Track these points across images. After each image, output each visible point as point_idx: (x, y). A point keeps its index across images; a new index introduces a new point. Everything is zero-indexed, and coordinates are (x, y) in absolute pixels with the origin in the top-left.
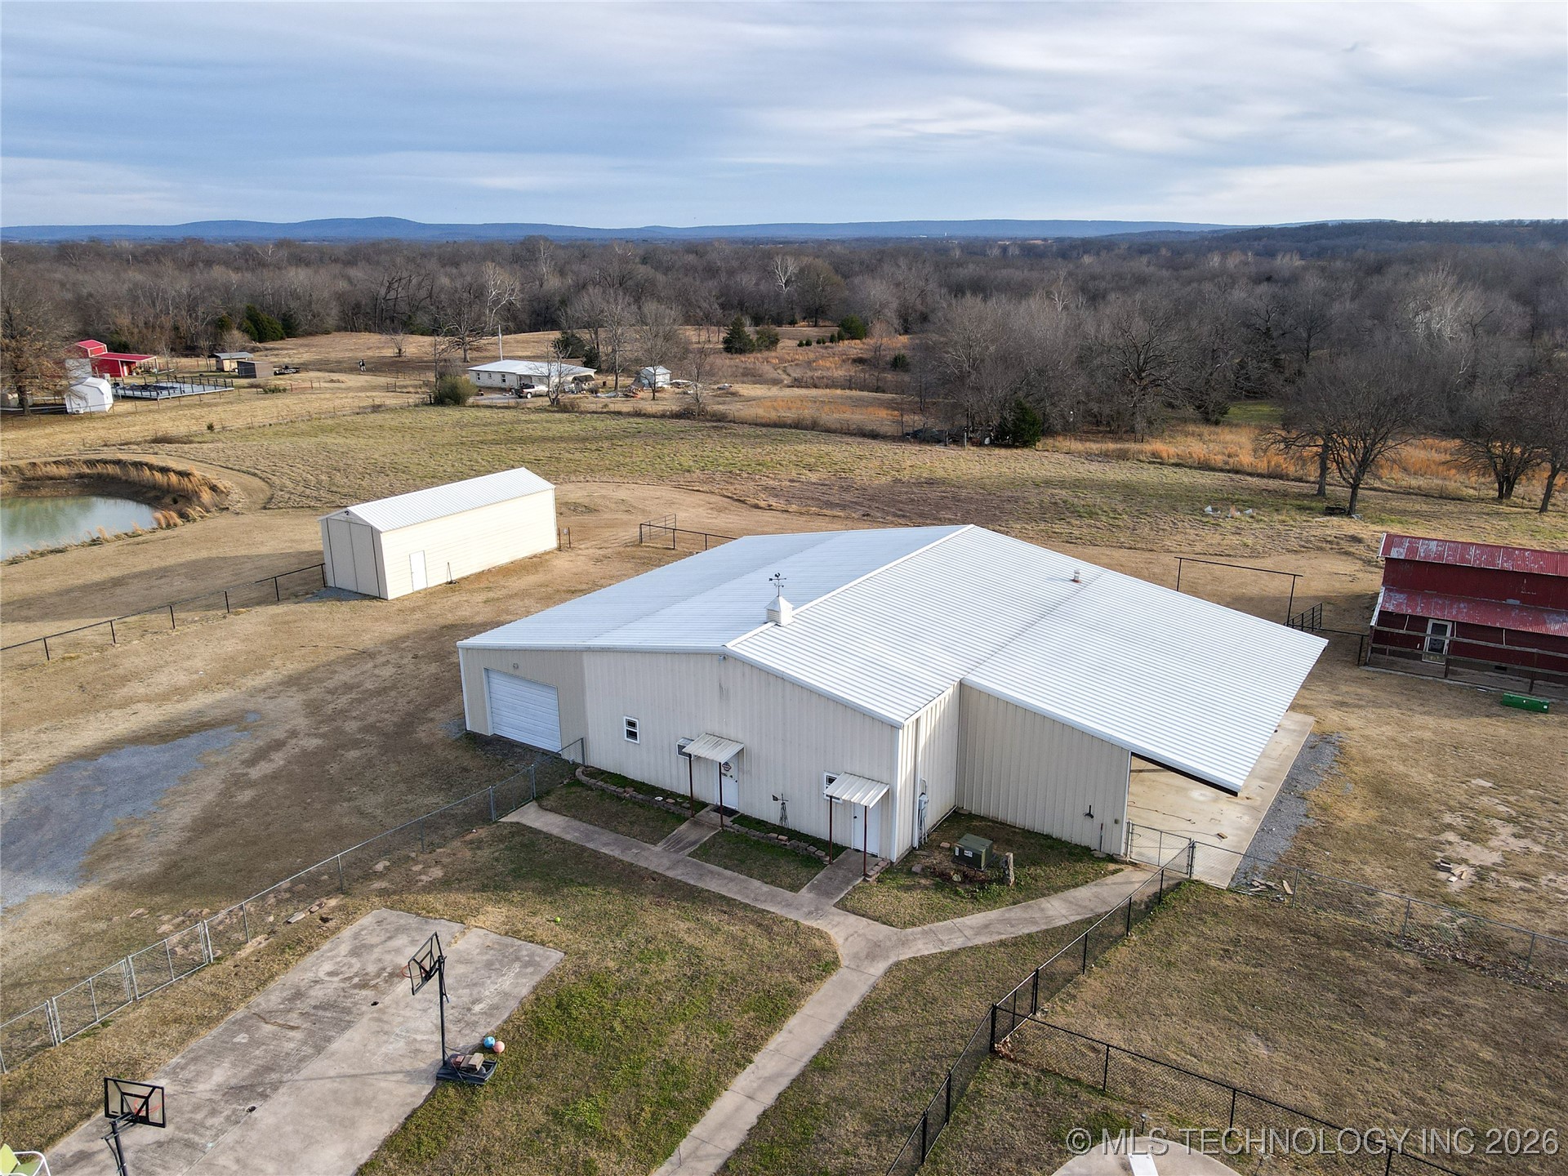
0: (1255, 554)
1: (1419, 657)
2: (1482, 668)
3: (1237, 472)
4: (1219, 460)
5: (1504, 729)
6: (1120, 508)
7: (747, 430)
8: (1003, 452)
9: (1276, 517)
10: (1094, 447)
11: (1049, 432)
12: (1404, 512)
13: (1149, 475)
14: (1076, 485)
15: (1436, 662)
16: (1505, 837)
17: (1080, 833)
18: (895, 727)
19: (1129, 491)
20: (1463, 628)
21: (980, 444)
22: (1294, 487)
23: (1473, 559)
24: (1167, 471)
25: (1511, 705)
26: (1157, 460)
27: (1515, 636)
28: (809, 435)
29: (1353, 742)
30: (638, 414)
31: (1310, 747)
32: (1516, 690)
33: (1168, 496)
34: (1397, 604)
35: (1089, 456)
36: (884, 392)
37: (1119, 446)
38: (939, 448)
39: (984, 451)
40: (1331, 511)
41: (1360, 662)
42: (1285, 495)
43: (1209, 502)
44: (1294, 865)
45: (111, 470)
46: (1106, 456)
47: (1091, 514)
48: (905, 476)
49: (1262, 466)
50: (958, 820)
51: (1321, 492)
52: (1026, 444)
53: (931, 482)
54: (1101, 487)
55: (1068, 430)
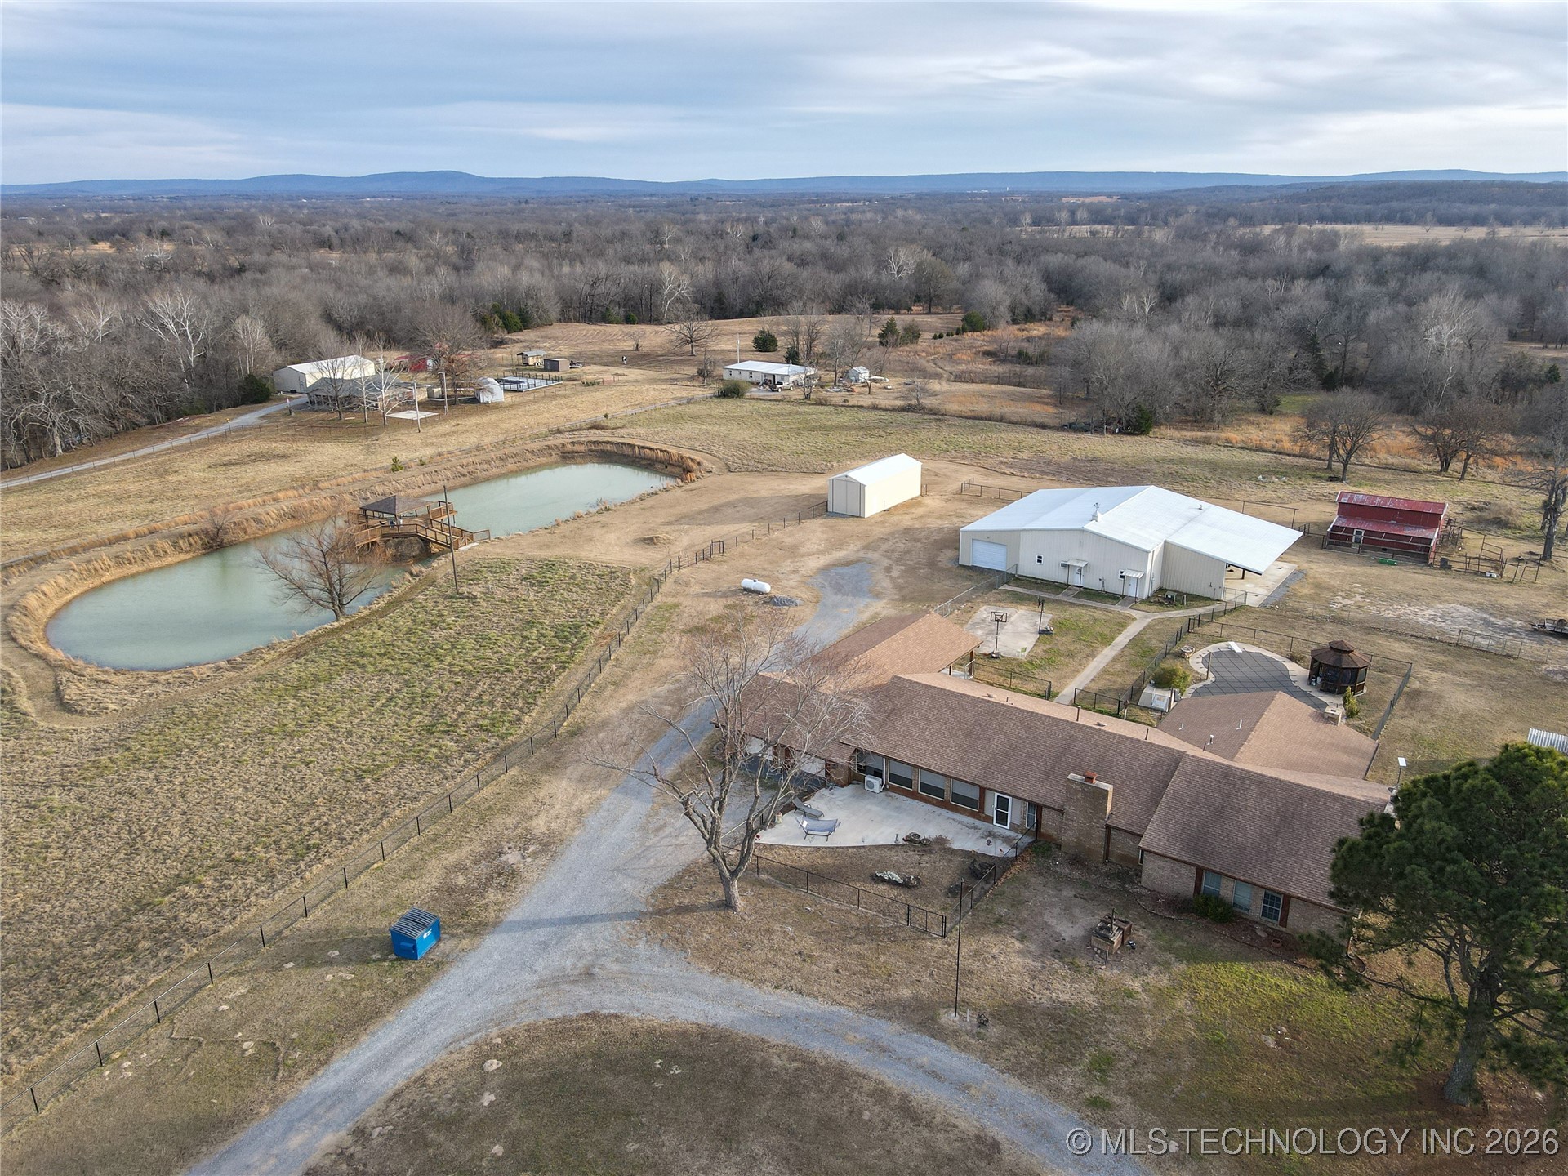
0: (1283, 502)
1: (1350, 546)
2: (1376, 550)
3: (1280, 453)
4: (1269, 444)
5: (1376, 571)
6: (1209, 476)
7: (958, 421)
8: (1129, 438)
9: (1299, 482)
10: (1189, 434)
11: (1158, 424)
12: (1377, 480)
13: (1224, 455)
14: (1182, 462)
15: (1355, 547)
16: (1359, 598)
17: (1207, 593)
18: (1148, 552)
19: (1214, 466)
20: (1368, 532)
21: (1113, 433)
22: (1314, 463)
23: (1377, 503)
24: (1236, 452)
25: (1381, 562)
26: (1229, 444)
27: (1389, 535)
28: (1003, 425)
29: (1311, 573)
30: (875, 408)
31: (1294, 574)
32: (1388, 558)
33: (1236, 469)
34: (1343, 522)
35: (1186, 442)
36: (1024, 386)
37: (1204, 434)
38: (1087, 435)
39: (1118, 438)
40: (1331, 479)
41: (1323, 547)
42: (1308, 468)
43: (1261, 473)
44: (1282, 602)
45: (609, 447)
46: (1196, 442)
47: (1193, 480)
48: (1078, 455)
49: (1297, 449)
50: (1161, 590)
51: (1329, 466)
52: (1142, 433)
53: (1095, 460)
54: (1196, 463)
55: (1169, 421)
